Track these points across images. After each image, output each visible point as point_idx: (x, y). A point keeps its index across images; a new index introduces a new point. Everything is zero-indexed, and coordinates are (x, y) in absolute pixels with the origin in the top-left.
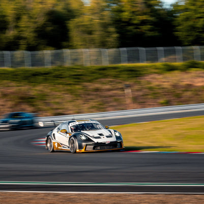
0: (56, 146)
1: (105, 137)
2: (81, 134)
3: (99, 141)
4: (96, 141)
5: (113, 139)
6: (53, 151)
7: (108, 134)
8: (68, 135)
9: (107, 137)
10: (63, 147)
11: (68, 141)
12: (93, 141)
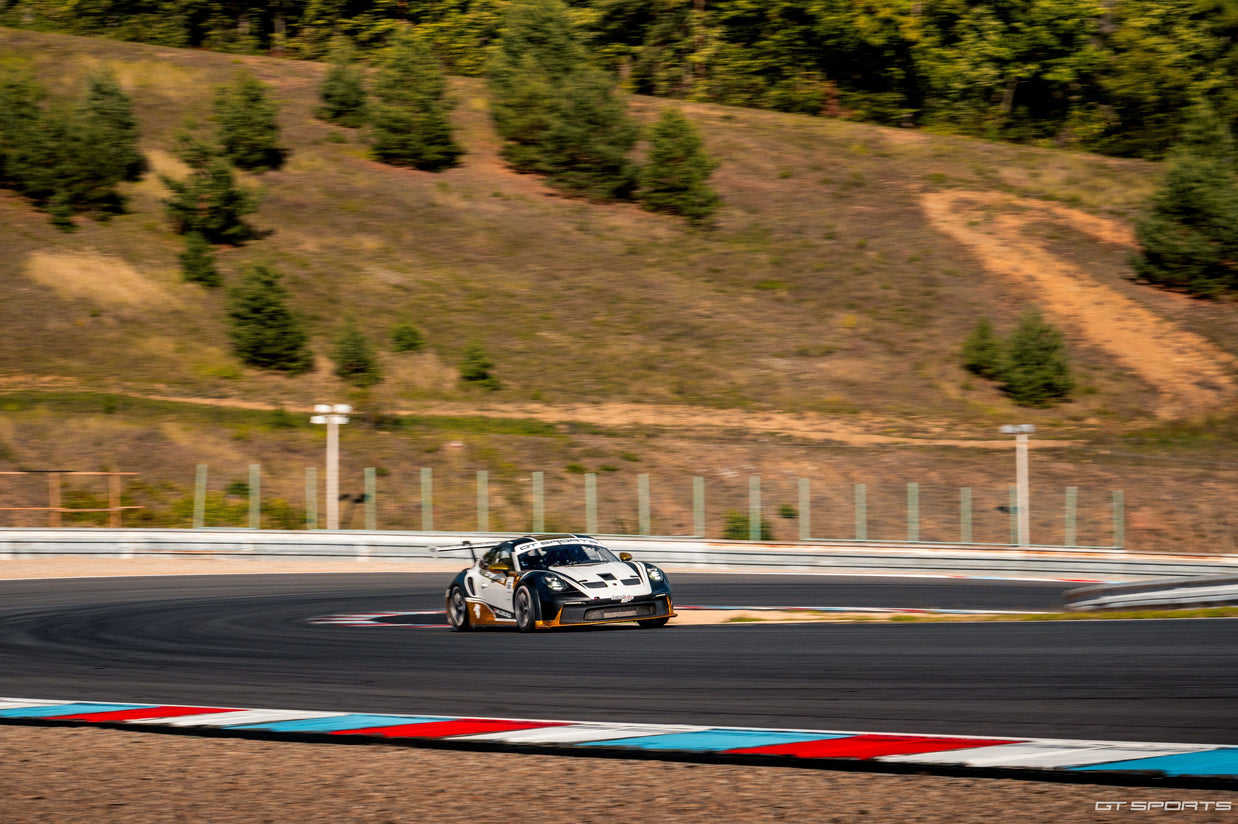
0: (478, 614)
1: (618, 582)
2: (550, 576)
3: (603, 594)
4: (592, 594)
5: (644, 589)
6: (466, 627)
7: (629, 573)
8: (511, 580)
9: (626, 582)
10: (498, 616)
11: (511, 597)
12: (582, 595)
